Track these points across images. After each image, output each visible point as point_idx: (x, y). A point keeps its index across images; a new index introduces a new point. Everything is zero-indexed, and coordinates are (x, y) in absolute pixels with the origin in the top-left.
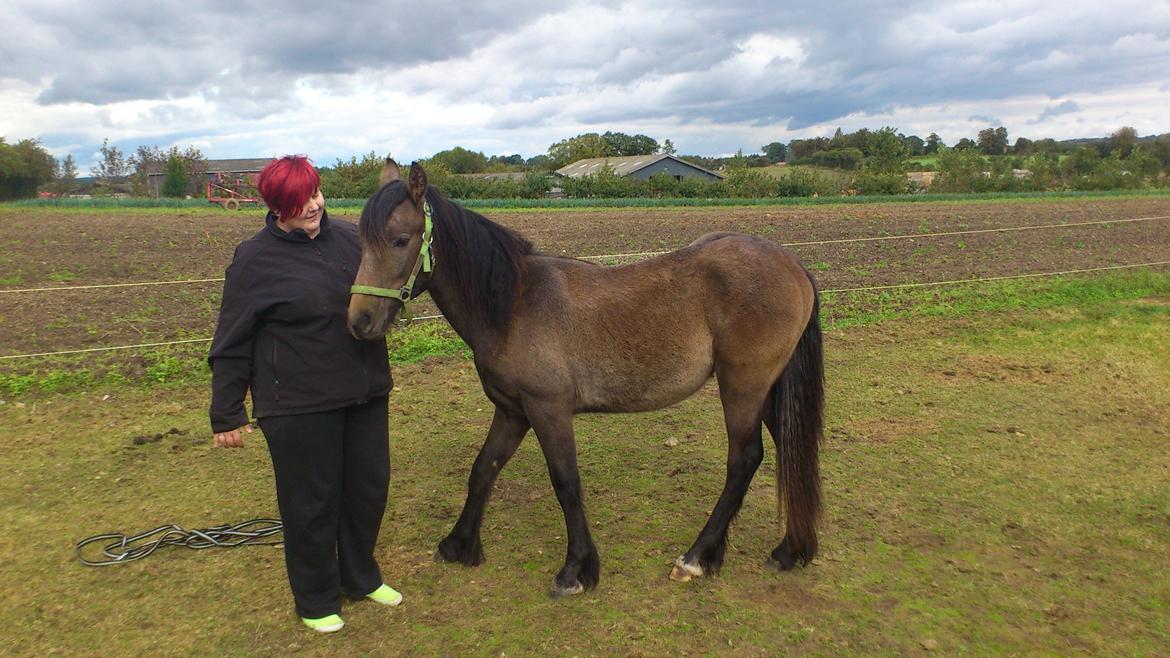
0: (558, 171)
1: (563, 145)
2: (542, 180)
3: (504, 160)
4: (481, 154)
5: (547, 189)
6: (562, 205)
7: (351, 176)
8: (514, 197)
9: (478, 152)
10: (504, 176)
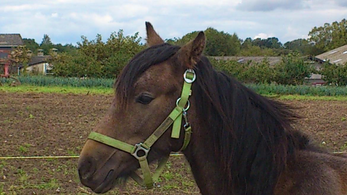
0: (318, 57)
1: (327, 27)
2: (301, 65)
3: (260, 43)
4: (235, 36)
5: (306, 74)
6: (323, 93)
7: (96, 55)
8: (269, 83)
9: (231, 34)
10: (259, 60)
